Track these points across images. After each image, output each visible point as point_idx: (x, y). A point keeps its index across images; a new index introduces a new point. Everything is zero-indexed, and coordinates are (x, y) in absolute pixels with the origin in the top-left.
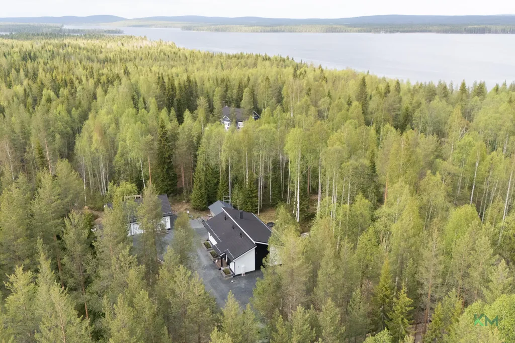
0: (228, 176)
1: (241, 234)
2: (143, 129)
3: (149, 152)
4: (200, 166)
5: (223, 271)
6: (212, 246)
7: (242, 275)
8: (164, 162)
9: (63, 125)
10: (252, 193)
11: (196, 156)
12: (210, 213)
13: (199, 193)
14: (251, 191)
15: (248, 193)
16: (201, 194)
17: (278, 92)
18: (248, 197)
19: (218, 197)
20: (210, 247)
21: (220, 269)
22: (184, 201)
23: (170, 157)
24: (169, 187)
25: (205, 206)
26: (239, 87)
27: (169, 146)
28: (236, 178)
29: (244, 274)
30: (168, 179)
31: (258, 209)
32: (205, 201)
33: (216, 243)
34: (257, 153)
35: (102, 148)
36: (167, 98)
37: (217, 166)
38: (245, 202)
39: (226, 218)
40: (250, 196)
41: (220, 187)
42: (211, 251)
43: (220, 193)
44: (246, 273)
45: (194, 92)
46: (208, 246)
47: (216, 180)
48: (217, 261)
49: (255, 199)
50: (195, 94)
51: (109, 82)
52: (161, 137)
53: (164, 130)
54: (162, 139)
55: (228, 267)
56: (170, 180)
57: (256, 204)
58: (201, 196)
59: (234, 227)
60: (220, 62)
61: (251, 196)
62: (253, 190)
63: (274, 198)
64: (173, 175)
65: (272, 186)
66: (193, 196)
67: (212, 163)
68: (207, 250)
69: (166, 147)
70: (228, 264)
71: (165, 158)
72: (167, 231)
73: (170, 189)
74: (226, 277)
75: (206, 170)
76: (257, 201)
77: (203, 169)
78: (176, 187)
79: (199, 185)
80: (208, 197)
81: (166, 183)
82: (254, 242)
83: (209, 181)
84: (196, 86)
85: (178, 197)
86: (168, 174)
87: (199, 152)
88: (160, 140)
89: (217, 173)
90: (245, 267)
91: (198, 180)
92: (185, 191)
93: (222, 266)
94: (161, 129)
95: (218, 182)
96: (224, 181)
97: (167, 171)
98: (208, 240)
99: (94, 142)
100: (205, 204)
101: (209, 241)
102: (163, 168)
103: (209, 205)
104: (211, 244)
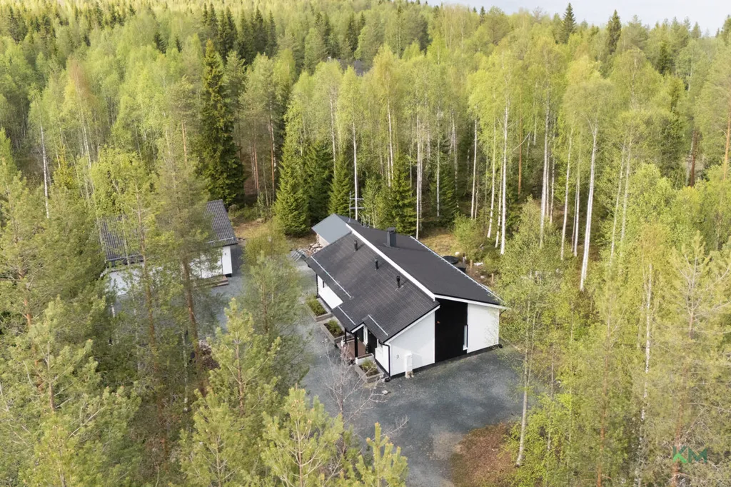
0: (351, 163)
1: (399, 278)
2: (172, 69)
3: (183, 113)
4: (290, 143)
5: (361, 367)
6: (327, 310)
7: (407, 376)
8: (217, 140)
9: (15, 82)
10: (403, 198)
11: (281, 125)
12: (315, 241)
13: (292, 200)
14: (401, 193)
15: (395, 198)
16: (296, 200)
17: (422, 31)
18: (396, 207)
19: (332, 206)
20: (325, 312)
21: (352, 362)
22: (259, 220)
23: (227, 128)
24: (227, 191)
25: (303, 226)
26: (350, 27)
27: (225, 105)
28: (368, 168)
29: (410, 375)
30: (225, 175)
31: (416, 230)
32: (303, 218)
33: (340, 302)
34: (410, 111)
35: (84, 110)
36: (222, 40)
37: (326, 145)
38: (389, 218)
39: (358, 246)
40: (398, 206)
41: (335, 186)
42: (328, 321)
43: (335, 198)
44: (415, 371)
45: (269, 38)
46: (319, 309)
47: (327, 172)
48: (342, 343)
49: (408, 211)
50: (270, 42)
51: (115, 19)
52: (210, 85)
53: (214, 70)
54: (211, 90)
55: (370, 358)
56: (228, 178)
57: (412, 220)
58: (297, 206)
59: (379, 264)
60: (309, 6)
61: (400, 203)
62: (405, 191)
63: (444, 207)
64: (235, 166)
65: (440, 184)
66: (278, 206)
67: (318, 137)
68: (318, 320)
69: (219, 105)
70: (371, 349)
71: (217, 129)
72: (225, 278)
73: (229, 194)
74: (370, 381)
75: (306, 153)
76: (413, 213)
77: (297, 152)
78: (241, 192)
79: (291, 182)
80: (310, 209)
81: (220, 182)
82: (433, 296)
83: (310, 176)
84: (273, 27)
85: (247, 212)
86: (224, 163)
87: (289, 114)
88: (208, 92)
89: (328, 157)
90: (413, 356)
91: (289, 170)
92: (260, 198)
93: (356, 355)
94: (209, 68)
95: (330, 177)
96: (343, 173)
97: (222, 157)
98: (318, 296)
99: (67, 97)
100: (305, 222)
101: (319, 299)
102: (215, 151)
103: (312, 226)
104: (324, 306)
